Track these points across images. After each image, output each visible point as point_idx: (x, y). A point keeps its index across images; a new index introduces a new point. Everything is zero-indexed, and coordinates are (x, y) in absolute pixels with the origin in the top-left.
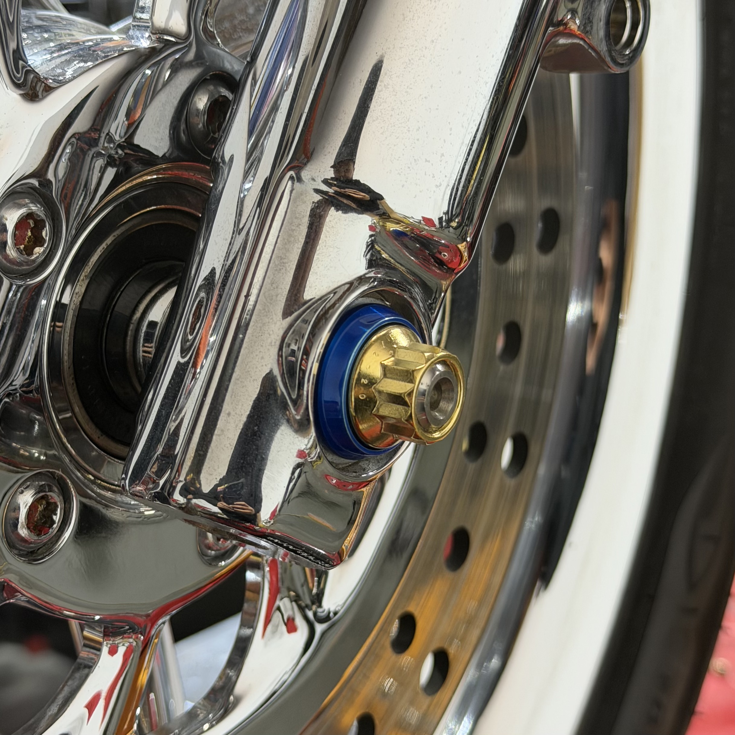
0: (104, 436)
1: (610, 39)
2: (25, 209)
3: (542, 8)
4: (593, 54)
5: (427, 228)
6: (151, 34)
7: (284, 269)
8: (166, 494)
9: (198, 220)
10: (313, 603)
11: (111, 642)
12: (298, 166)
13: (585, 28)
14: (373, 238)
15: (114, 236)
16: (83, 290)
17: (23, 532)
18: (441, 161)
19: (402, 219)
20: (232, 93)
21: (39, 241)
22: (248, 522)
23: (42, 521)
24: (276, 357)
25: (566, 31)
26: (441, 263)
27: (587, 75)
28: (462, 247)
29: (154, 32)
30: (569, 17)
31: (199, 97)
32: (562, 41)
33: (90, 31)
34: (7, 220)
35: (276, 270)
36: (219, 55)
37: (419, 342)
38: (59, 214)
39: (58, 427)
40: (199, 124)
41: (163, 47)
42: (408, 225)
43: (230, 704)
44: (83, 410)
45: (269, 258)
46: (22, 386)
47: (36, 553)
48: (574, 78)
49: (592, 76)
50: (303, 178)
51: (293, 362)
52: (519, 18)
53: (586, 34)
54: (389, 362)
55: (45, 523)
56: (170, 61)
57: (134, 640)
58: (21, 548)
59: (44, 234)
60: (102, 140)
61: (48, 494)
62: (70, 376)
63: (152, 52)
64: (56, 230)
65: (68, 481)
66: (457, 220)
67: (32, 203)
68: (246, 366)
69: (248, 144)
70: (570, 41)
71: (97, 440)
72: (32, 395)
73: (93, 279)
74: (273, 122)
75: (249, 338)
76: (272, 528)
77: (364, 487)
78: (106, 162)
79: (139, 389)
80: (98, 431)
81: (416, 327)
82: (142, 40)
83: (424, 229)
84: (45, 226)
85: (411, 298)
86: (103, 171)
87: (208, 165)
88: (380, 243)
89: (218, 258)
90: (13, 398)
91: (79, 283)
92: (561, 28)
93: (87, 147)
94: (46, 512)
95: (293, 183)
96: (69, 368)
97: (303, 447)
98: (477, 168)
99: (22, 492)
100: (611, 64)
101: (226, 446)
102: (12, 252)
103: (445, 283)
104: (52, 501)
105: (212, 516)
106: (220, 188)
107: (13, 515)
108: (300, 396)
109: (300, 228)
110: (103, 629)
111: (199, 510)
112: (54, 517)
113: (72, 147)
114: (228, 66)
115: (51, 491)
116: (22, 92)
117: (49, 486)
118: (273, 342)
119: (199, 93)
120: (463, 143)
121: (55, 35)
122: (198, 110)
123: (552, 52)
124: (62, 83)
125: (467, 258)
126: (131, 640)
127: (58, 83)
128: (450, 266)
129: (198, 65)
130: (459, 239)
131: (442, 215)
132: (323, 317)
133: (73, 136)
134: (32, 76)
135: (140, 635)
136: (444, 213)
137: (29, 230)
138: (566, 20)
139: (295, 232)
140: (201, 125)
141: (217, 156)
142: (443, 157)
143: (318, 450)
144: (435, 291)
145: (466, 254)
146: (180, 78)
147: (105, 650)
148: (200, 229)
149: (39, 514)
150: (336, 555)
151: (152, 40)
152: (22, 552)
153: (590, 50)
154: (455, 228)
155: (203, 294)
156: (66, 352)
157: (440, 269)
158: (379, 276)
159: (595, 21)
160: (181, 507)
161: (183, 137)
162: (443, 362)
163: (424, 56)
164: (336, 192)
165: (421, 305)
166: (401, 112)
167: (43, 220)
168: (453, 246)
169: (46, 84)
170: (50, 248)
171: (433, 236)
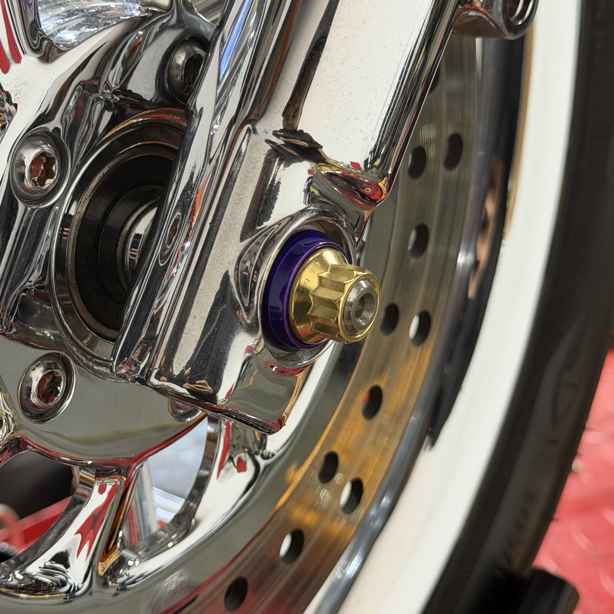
0: (98, 323)
1: (506, 12)
2: (39, 149)
4: (493, 25)
5: (354, 171)
6: (141, 7)
7: (241, 203)
8: (145, 377)
9: (175, 152)
10: (259, 450)
11: (101, 481)
12: (254, 120)
13: (487, 5)
14: (311, 179)
15: (109, 167)
16: (84, 210)
17: (34, 400)
18: (367, 119)
19: (333, 164)
20: (205, 51)
21: (50, 174)
23: (49, 391)
24: (233, 273)
25: (473, 7)
26: (364, 196)
27: (487, 40)
28: (381, 184)
29: (143, 4)
31: (178, 55)
34: (25, 158)
35: (235, 204)
36: (196, 20)
37: (346, 262)
38: (66, 151)
39: (60, 312)
40: (177, 76)
41: (151, 16)
42: (339, 169)
43: (191, 526)
46: (37, 283)
47: (44, 415)
50: (258, 130)
51: (246, 276)
53: (487, 10)
54: (324, 275)
55: (51, 392)
56: (159, 24)
57: (119, 480)
58: (32, 412)
59: (54, 168)
60: (101, 87)
61: (54, 370)
62: (73, 276)
63: (143, 20)
64: (63, 165)
65: (70, 360)
67: (45, 144)
68: (209, 279)
69: (217, 91)
70: (476, 14)
71: (93, 326)
72: (43, 290)
75: (212, 257)
76: (226, 406)
78: (103, 106)
79: (126, 288)
80: (94, 319)
81: (345, 251)
82: (134, 10)
83: (352, 172)
84: (55, 163)
86: (102, 113)
90: (29, 293)
91: (81, 205)
93: (89, 93)
94: (52, 384)
95: (250, 135)
96: (72, 271)
97: (251, 344)
99: (34, 370)
100: (507, 33)
101: (193, 342)
102: (29, 183)
103: (367, 212)
104: (58, 375)
108: (251, 302)
109: (254, 171)
110: (95, 472)
112: (59, 388)
114: (202, 29)
115: (56, 368)
116: (39, 56)
117: (55, 364)
118: (231, 261)
119: (179, 51)
122: (177, 65)
124: (72, 46)
125: (386, 192)
126: (116, 480)
127: (67, 47)
128: (372, 197)
129: (180, 27)
130: (379, 178)
131: (368, 156)
132: (272, 241)
133: (79, 84)
134: (46, 42)
135: (123, 477)
136: (370, 154)
137: (42, 165)
139: (250, 174)
140: (179, 78)
141: (190, 105)
142: (369, 116)
145: (385, 190)
146: (165, 39)
147: (96, 487)
148: (177, 159)
149: (47, 385)
150: (277, 423)
151: (141, 11)
152: (33, 415)
153: (490, 23)
154: (378, 168)
155: (178, 213)
157: (364, 201)
158: (317, 208)
159: (495, 0)
160: (155, 388)
161: (166, 85)
162: (367, 280)
163: (357, 34)
164: (285, 144)
166: (337, 80)
167: (53, 158)
168: (374, 184)
169: (58, 48)
170: (59, 180)
171: (359, 177)
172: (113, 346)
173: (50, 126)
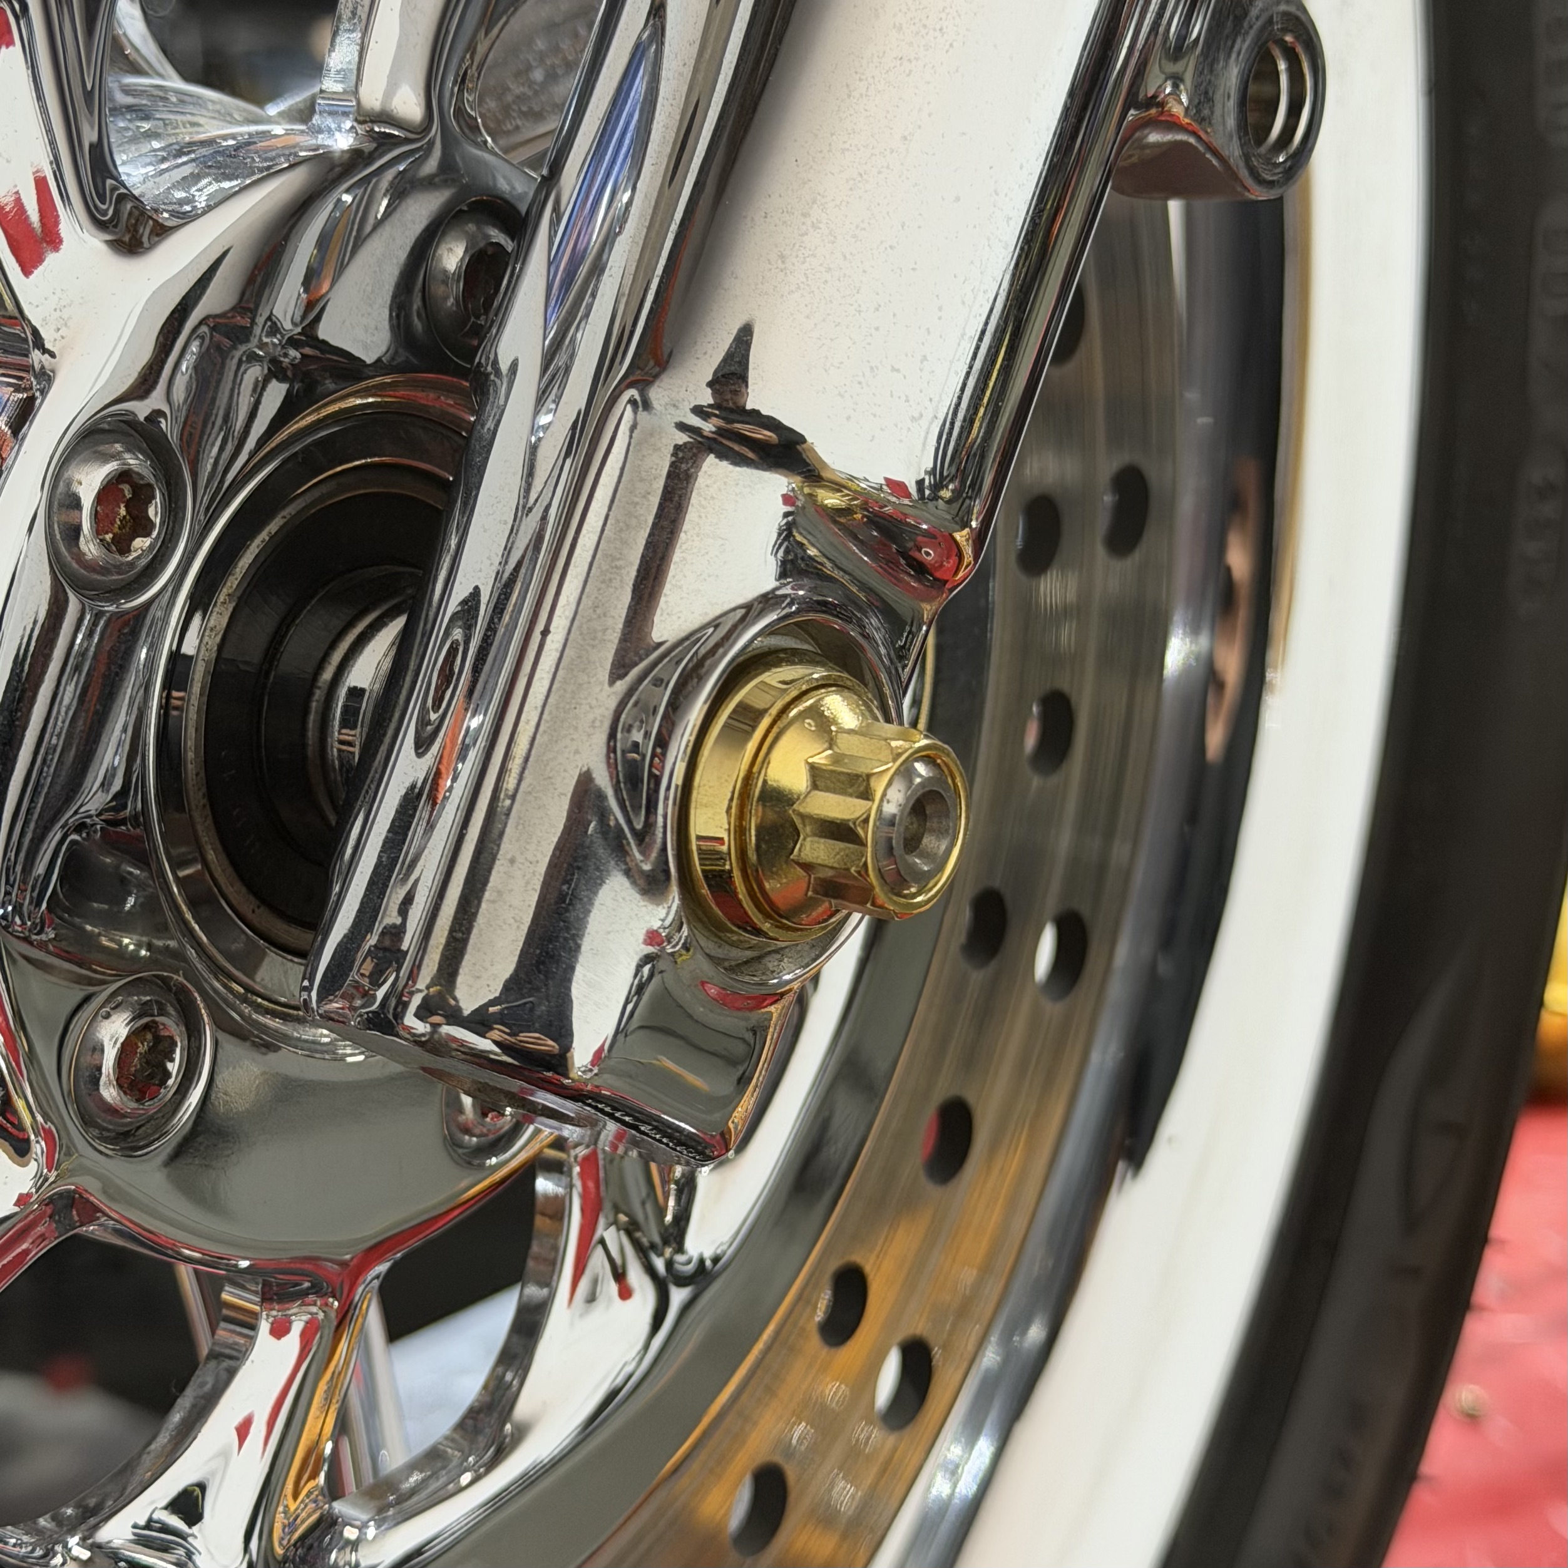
0: (262, 909)
1: (1247, 133)
2: (115, 463)
3: (1115, 73)
4: (1215, 162)
5: (894, 499)
6: (355, 124)
7: (619, 578)
8: (391, 1016)
9: (448, 488)
10: (666, 1242)
11: (276, 1313)
12: (643, 380)
13: (1199, 111)
14: (790, 518)
15: (284, 517)
16: (224, 622)
17: (109, 1093)
18: (921, 370)
19: (843, 482)
20: (513, 239)
21: (142, 526)
22: (549, 1070)
23: (146, 1074)
24: (604, 750)
25: (1163, 118)
26: (920, 569)
27: (1199, 204)
28: (961, 536)
29: (361, 118)
30: (1168, 91)
31: (449, 246)
32: (1154, 137)
33: (231, 115)
34: (80, 483)
35: (603, 582)
36: (486, 164)
37: (877, 719)
38: (179, 471)
39: (175, 890)
40: (446, 298)
41: (376, 149)
42: (857, 494)
43: (505, 1438)
44: (223, 856)
45: (589, 560)
46: (104, 812)
47: (134, 1135)
48: (1175, 208)
49: (1209, 206)
50: (655, 404)
51: (635, 760)
52: (1071, 94)
53: (1200, 123)
54: (822, 759)
55: (151, 1076)
56: (389, 175)
57: (320, 1308)
58: (106, 1125)
59: (151, 512)
60: (257, 330)
61: (157, 1019)
62: (199, 789)
63: (356, 158)
64: (174, 504)
65: (196, 995)
66: (951, 487)
67: (129, 451)
69: (545, 339)
70: (1169, 137)
71: (249, 916)
72: (123, 828)
73: (244, 602)
74: (594, 296)
75: (550, 713)
77: (771, 1004)
78: (266, 371)
79: (333, 819)
80: (252, 898)
81: (873, 693)
82: (337, 134)
83: (889, 501)
84: (154, 497)
85: (863, 636)
86: (259, 389)
87: (467, 380)
88: (805, 529)
89: (489, 558)
90: (88, 834)
91: (216, 609)
92: (1153, 111)
93: (229, 343)
94: (154, 1056)
95: (635, 412)
96: (197, 774)
97: (656, 924)
98: (991, 384)
99: (107, 1016)
100: (1249, 182)
102: (91, 546)
103: (929, 607)
104: (166, 1034)
105: (479, 1058)
106: (490, 424)
107: (88, 1059)
108: (649, 825)
109: (648, 500)
110: (260, 1287)
111: (454, 1046)
112: (169, 1066)
113: (201, 346)
114: (503, 185)
115: (162, 1015)
116: (109, 237)
117: (159, 1004)
118: (597, 721)
119: (448, 238)
120: (963, 335)
121: (165, 125)
122: (445, 271)
123: (1135, 159)
124: (187, 218)
125: (971, 559)
126: (314, 1309)
127: (178, 218)
128: (938, 575)
129: (446, 183)
130: (956, 523)
131: (922, 475)
132: (694, 674)
133: (201, 323)
134: (129, 206)
135: (331, 1300)
136: (926, 472)
137: (122, 506)
138: (1162, 96)
139: (638, 508)
140: (451, 301)
141: (483, 361)
142: (925, 363)
143: (685, 931)
144: (909, 621)
145: (968, 551)
146: (412, 209)
147: (264, 1326)
148: (451, 504)
149: (140, 1059)
150: (718, 1137)
151: (357, 133)
152: (105, 1134)
153: (1208, 156)
154: (949, 502)
155: (457, 634)
156: (190, 743)
157: (919, 581)
158: (801, 593)
159: (1218, 97)
160: (417, 1041)
161: (418, 324)
162: (929, 760)
163: (888, 167)
164: (720, 431)
165: (883, 651)
166: (845, 275)
167: (150, 486)
168: (943, 536)
169: (155, 221)
170: (163, 542)
171: (906, 515)
172: (303, 968)
173: (141, 409)
